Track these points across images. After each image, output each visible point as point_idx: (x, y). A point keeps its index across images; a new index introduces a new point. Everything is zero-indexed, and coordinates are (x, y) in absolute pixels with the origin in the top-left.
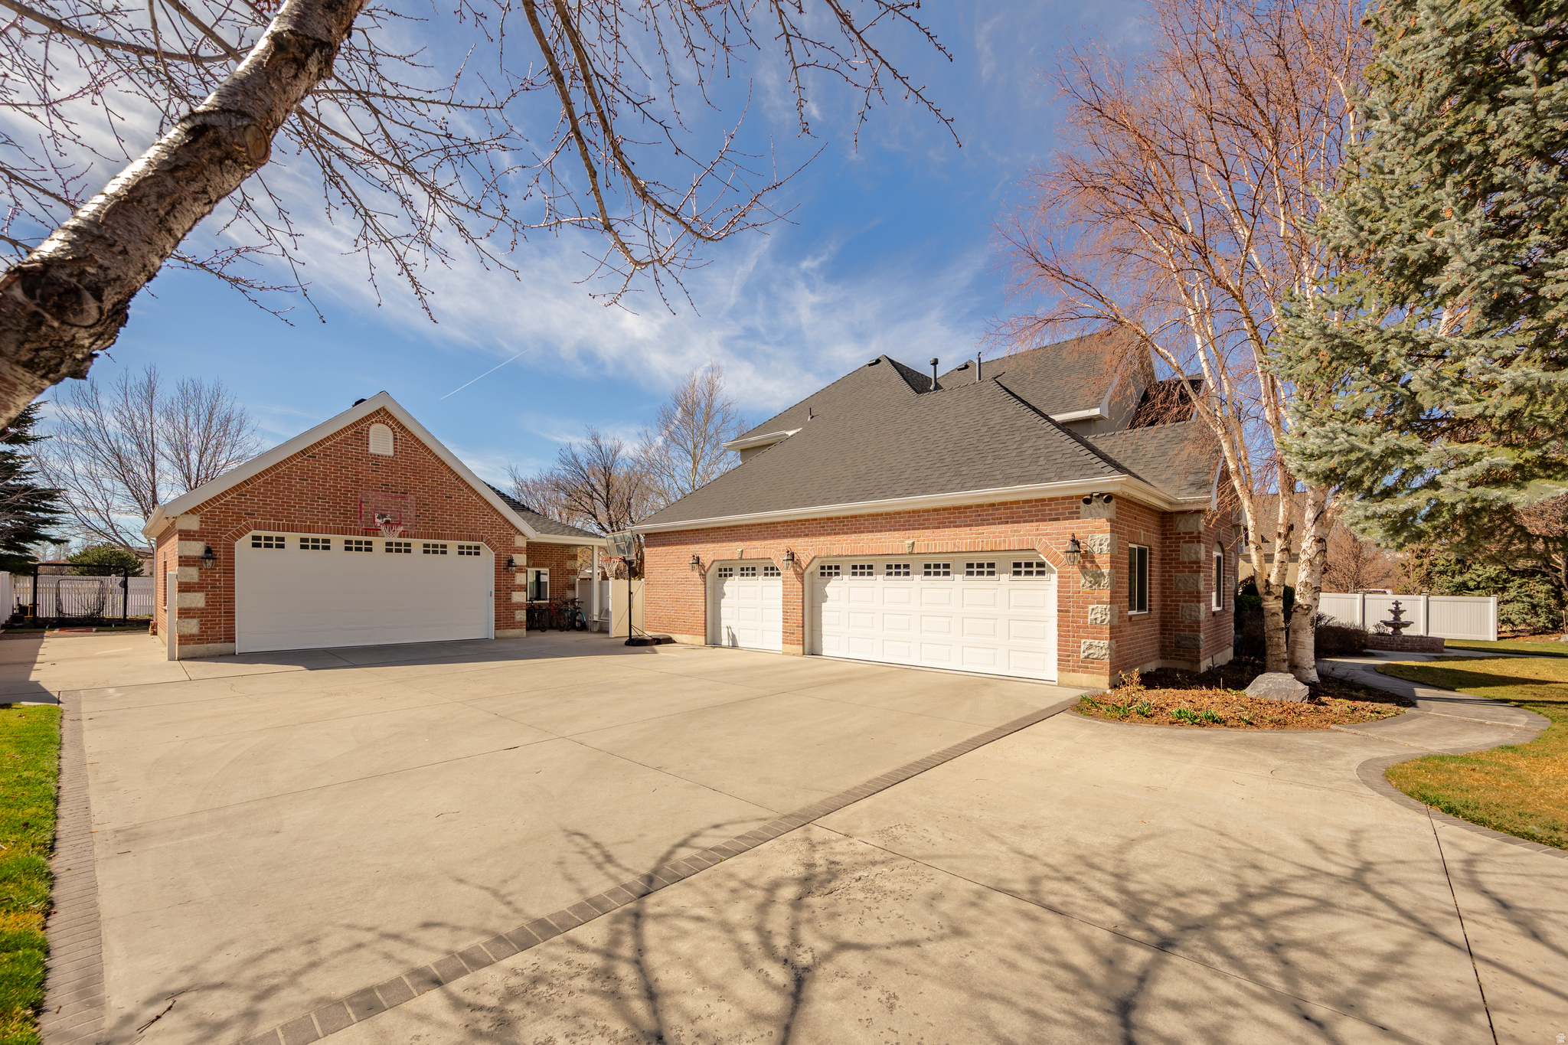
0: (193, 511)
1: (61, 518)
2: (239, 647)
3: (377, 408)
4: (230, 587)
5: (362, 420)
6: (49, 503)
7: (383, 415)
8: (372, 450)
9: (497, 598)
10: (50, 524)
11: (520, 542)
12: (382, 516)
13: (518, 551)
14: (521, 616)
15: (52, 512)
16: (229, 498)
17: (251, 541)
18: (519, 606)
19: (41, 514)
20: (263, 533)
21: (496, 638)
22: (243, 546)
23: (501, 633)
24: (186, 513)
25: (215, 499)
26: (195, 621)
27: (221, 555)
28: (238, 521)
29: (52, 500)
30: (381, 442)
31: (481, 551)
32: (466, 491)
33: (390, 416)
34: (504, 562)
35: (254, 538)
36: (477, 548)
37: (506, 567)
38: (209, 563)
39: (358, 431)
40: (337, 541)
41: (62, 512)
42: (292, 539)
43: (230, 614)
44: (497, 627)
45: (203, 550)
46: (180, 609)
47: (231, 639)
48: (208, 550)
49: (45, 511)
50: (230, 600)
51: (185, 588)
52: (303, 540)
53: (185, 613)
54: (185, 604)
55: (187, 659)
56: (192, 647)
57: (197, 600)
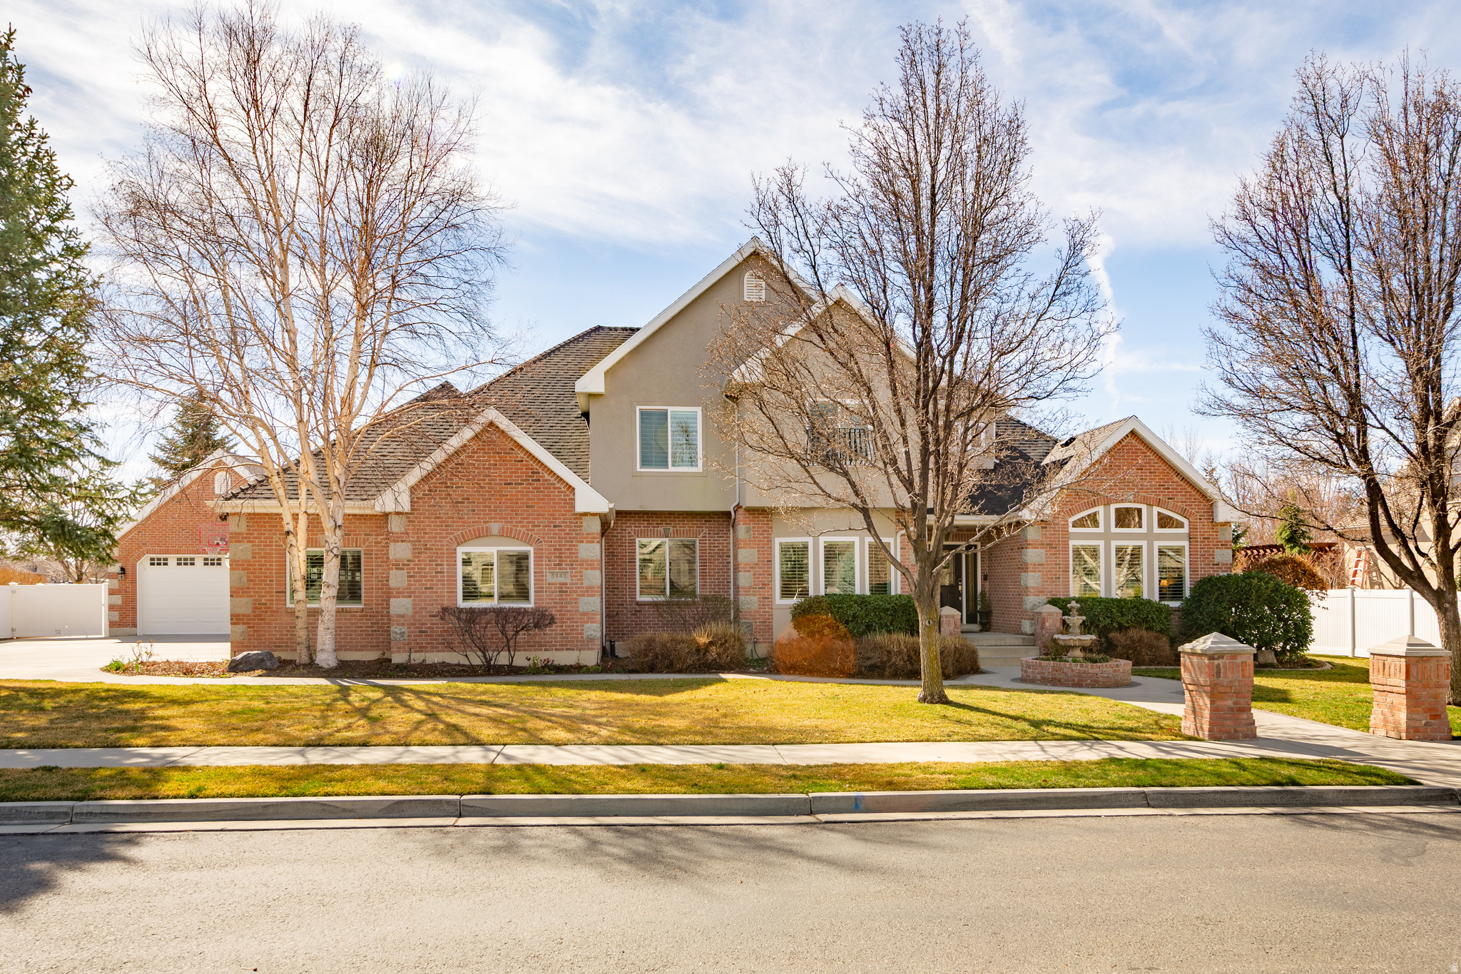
2: (139, 631)
3: (217, 461)
4: (134, 592)
5: (209, 471)
7: (222, 465)
8: (217, 491)
17: (148, 562)
20: (156, 556)
22: (143, 566)
25: (126, 536)
26: (117, 613)
27: (128, 571)
30: (222, 485)
35: (151, 559)
38: (123, 576)
40: (200, 560)
42: (172, 560)
43: (134, 608)
45: (119, 568)
46: (109, 606)
47: (135, 625)
48: (123, 569)
50: (134, 600)
51: (112, 592)
52: (179, 559)
53: (112, 608)
54: (112, 602)
55: (111, 636)
56: (115, 629)
57: (118, 600)
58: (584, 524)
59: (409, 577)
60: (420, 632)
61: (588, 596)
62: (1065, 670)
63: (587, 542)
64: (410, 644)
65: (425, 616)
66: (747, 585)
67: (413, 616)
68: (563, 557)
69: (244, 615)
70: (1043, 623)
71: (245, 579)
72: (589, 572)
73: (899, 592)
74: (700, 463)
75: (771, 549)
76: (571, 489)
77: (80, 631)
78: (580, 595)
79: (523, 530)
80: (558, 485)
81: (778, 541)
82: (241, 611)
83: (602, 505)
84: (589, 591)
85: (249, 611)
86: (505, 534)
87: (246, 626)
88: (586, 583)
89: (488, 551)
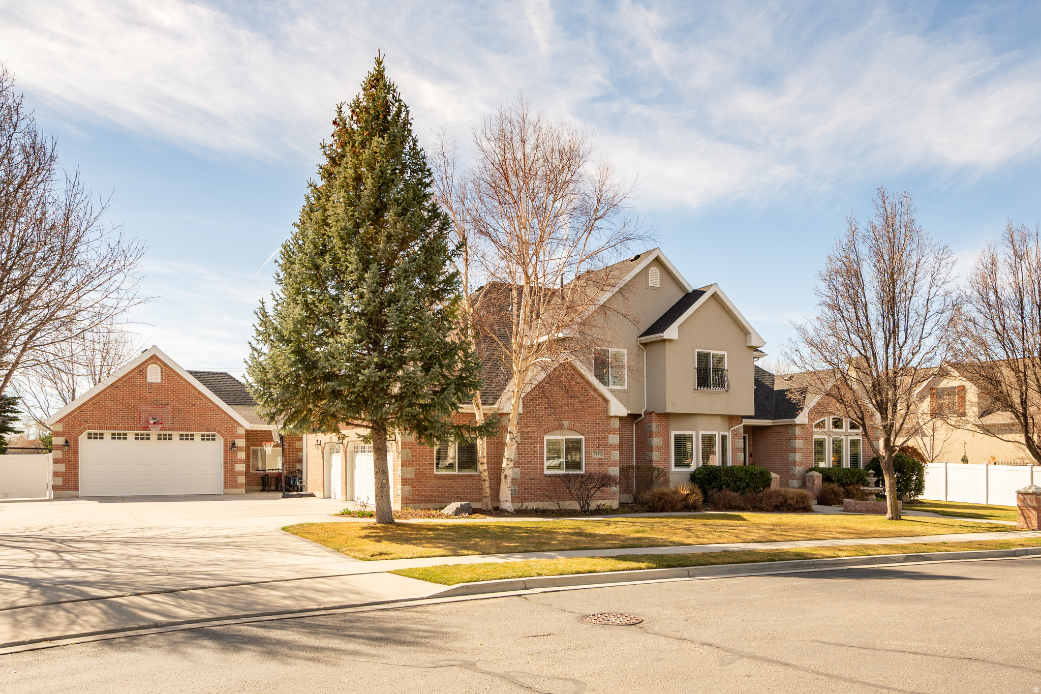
0: (60, 421)
1: (19, 416)
2: (80, 493)
3: (151, 355)
4: (77, 461)
5: (143, 363)
6: (14, 407)
7: (154, 359)
8: (149, 380)
9: (225, 468)
10: (14, 420)
11: (241, 432)
12: (154, 419)
13: (240, 437)
14: (242, 480)
15: (15, 412)
16: (76, 413)
17: (87, 436)
18: (240, 474)
19: (9, 414)
20: (93, 431)
21: (224, 494)
22: (83, 439)
23: (227, 491)
24: (57, 422)
25: (70, 414)
26: (60, 479)
27: (72, 443)
28: (80, 425)
29: (15, 405)
30: (154, 375)
31: (216, 438)
32: (204, 400)
33: (159, 359)
34: (230, 444)
35: (89, 434)
36: (214, 436)
37: (231, 447)
38: (66, 448)
39: (140, 370)
40: (131, 435)
41: (20, 412)
42: (107, 435)
43: (76, 475)
44: (225, 487)
45: (64, 441)
46: (54, 472)
47: (77, 489)
48: (66, 442)
49: (11, 412)
50: (76, 468)
51: (56, 461)
52: (113, 434)
53: (56, 474)
54: (56, 470)
55: (57, 498)
56: (59, 492)
57: (62, 468)
58: (612, 423)
59: (518, 454)
60: (525, 489)
61: (613, 466)
62: (880, 505)
63: (613, 434)
64: (519, 497)
65: (528, 479)
66: (657, 460)
67: (521, 479)
68: (601, 443)
69: (409, 479)
70: (814, 482)
71: (410, 455)
72: (613, 452)
73: (731, 465)
74: (626, 383)
75: (669, 438)
76: (606, 401)
77: (28, 495)
78: (609, 466)
79: (580, 426)
80: (598, 399)
81: (673, 433)
82: (408, 476)
83: (624, 412)
84: (613, 464)
85: (413, 476)
86: (571, 429)
87: (410, 486)
88: (612, 459)
89: (560, 437)
